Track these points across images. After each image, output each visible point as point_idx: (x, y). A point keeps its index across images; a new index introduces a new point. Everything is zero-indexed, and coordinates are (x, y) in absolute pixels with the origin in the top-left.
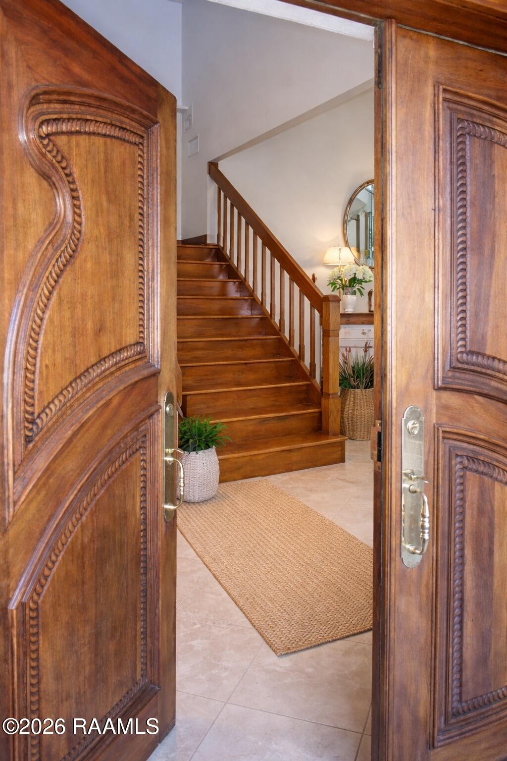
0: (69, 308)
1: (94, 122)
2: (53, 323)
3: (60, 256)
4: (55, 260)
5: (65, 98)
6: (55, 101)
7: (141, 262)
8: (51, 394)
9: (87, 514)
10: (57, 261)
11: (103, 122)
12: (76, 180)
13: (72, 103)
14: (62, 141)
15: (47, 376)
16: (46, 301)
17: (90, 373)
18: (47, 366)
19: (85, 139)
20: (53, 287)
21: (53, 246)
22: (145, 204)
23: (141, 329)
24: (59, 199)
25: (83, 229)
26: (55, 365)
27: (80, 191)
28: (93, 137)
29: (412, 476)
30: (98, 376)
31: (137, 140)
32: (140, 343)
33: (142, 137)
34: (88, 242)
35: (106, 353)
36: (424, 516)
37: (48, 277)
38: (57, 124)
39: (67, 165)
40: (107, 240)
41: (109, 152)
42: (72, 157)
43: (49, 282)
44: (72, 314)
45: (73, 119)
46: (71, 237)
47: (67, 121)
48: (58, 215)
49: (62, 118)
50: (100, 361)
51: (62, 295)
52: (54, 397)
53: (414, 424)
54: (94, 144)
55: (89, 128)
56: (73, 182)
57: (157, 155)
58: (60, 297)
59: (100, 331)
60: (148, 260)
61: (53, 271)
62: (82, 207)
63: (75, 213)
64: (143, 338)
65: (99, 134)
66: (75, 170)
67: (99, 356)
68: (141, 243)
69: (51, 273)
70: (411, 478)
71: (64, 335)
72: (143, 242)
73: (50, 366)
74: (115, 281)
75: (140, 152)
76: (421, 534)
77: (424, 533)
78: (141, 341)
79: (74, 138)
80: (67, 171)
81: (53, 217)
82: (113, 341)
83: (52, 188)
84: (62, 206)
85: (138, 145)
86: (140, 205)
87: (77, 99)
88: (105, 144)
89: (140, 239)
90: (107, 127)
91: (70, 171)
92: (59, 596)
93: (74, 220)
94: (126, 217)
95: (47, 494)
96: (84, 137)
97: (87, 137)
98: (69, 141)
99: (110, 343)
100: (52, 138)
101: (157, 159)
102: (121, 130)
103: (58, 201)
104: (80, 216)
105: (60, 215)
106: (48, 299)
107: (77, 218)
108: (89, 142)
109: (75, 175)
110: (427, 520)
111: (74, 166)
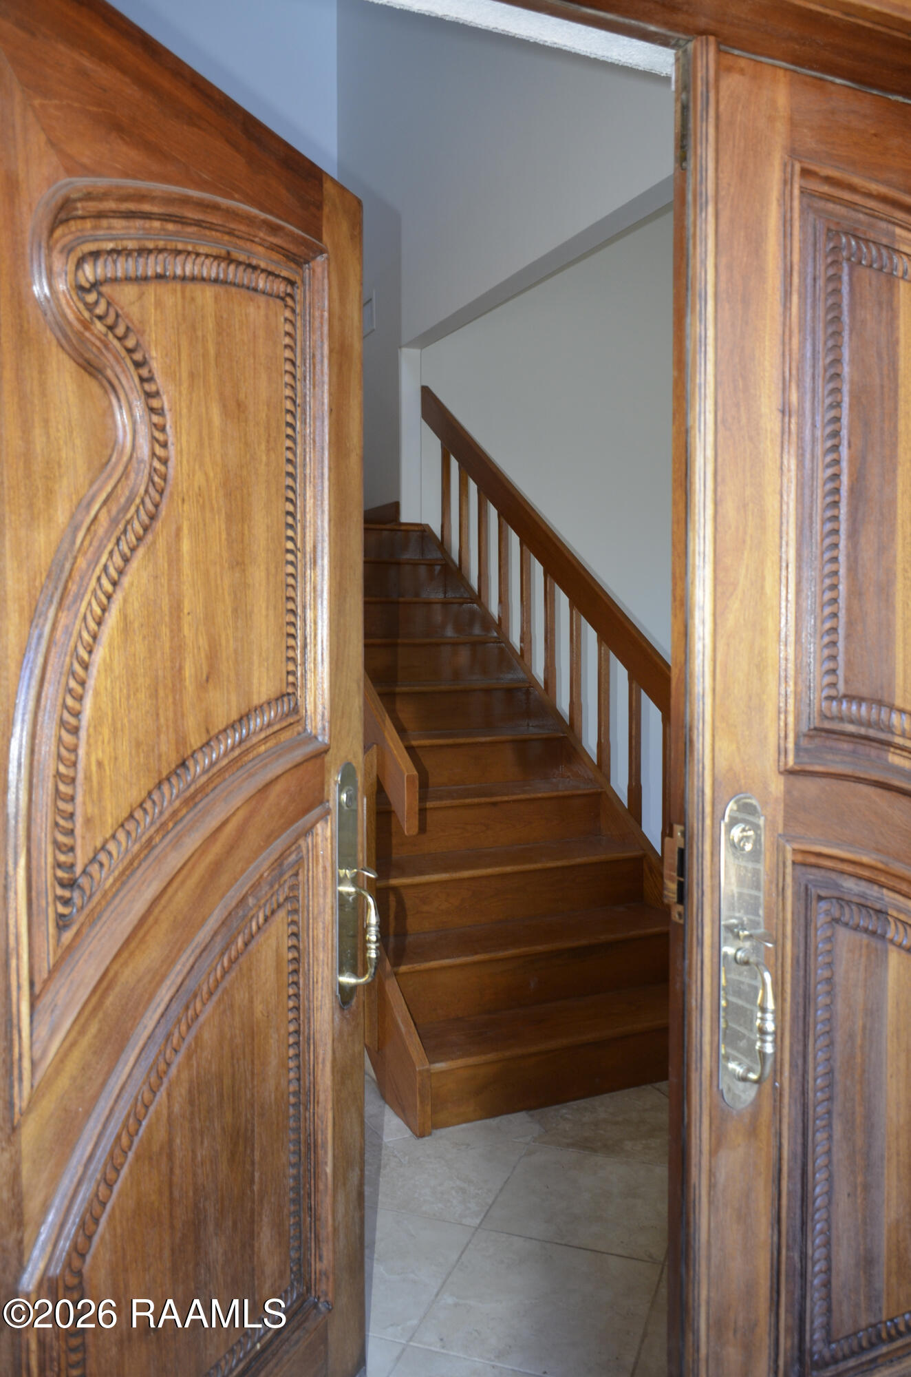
0: (144, 638)
1: (194, 257)
2: (112, 670)
3: (125, 532)
4: (113, 540)
5: (131, 206)
6: (112, 214)
7: (290, 533)
8: (110, 821)
9: (179, 1059)
10: (117, 543)
11: (212, 256)
12: (156, 376)
13: (147, 216)
14: (126, 295)
15: (99, 783)
16: (96, 628)
17: (187, 768)
18: (100, 764)
19: (175, 291)
20: (109, 597)
21: (109, 511)
22: (298, 416)
23: (291, 667)
24: (121, 414)
25: (171, 472)
26: (116, 759)
27: (165, 398)
28: (190, 286)
29: (741, 933)
30: (204, 772)
31: (281, 287)
32: (289, 694)
33: (292, 283)
34: (183, 500)
35: (220, 723)
36: (764, 1010)
37: (99, 579)
38: (115, 262)
39: (138, 344)
40: (221, 493)
41: (225, 316)
42: (148, 329)
43: (101, 586)
44: (150, 651)
45: (150, 251)
46: (146, 491)
47: (136, 254)
48: (119, 447)
49: (125, 249)
50: (207, 744)
51: (129, 611)
52: (115, 827)
53: (744, 830)
54: (193, 299)
55: (184, 269)
56: (150, 379)
57: (322, 316)
58: (124, 617)
59: (209, 678)
60: (304, 528)
61: (110, 563)
62: (168, 427)
63: (154, 439)
64: (294, 685)
65: (203, 279)
66: (154, 354)
67: (208, 731)
68: (291, 495)
69: (105, 568)
70: (737, 936)
71: (135, 694)
72: (294, 491)
73: (106, 763)
74: (237, 575)
75: (288, 314)
76: (758, 1044)
77: (763, 1041)
78: (290, 690)
79: (151, 290)
80: (138, 356)
81: (109, 451)
82: (234, 698)
83: (106, 392)
84: (129, 429)
85: (283, 299)
86: (289, 418)
87: (156, 209)
88: (217, 299)
89: (289, 487)
90: (219, 265)
91: (144, 357)
92: (123, 1249)
93: (154, 454)
94: (259, 444)
95: (100, 1030)
96: (171, 285)
97: (178, 286)
98: (141, 296)
99: (229, 702)
100: (105, 289)
101: (322, 324)
102: (250, 270)
103: (118, 417)
104: (164, 445)
105: (123, 447)
106: (99, 623)
107: (159, 451)
108: (183, 297)
109: (155, 365)
110: (769, 1016)
111: (153, 347)
